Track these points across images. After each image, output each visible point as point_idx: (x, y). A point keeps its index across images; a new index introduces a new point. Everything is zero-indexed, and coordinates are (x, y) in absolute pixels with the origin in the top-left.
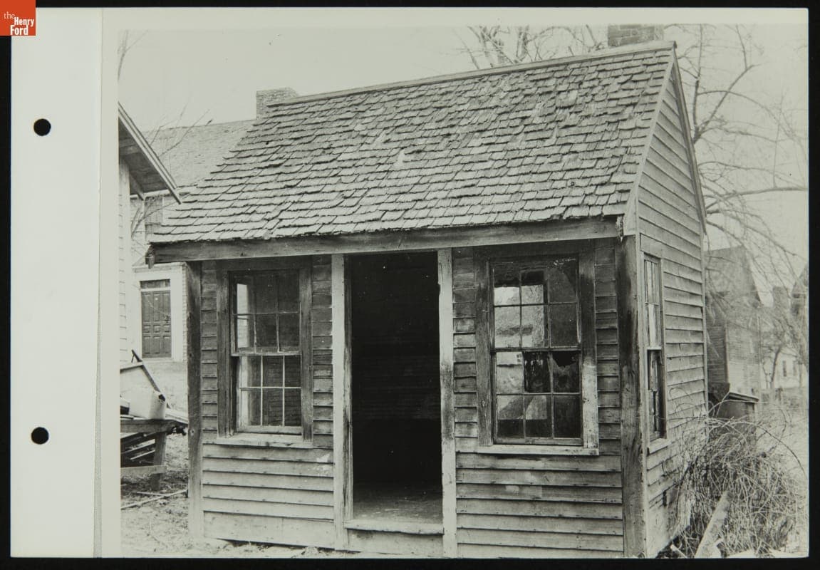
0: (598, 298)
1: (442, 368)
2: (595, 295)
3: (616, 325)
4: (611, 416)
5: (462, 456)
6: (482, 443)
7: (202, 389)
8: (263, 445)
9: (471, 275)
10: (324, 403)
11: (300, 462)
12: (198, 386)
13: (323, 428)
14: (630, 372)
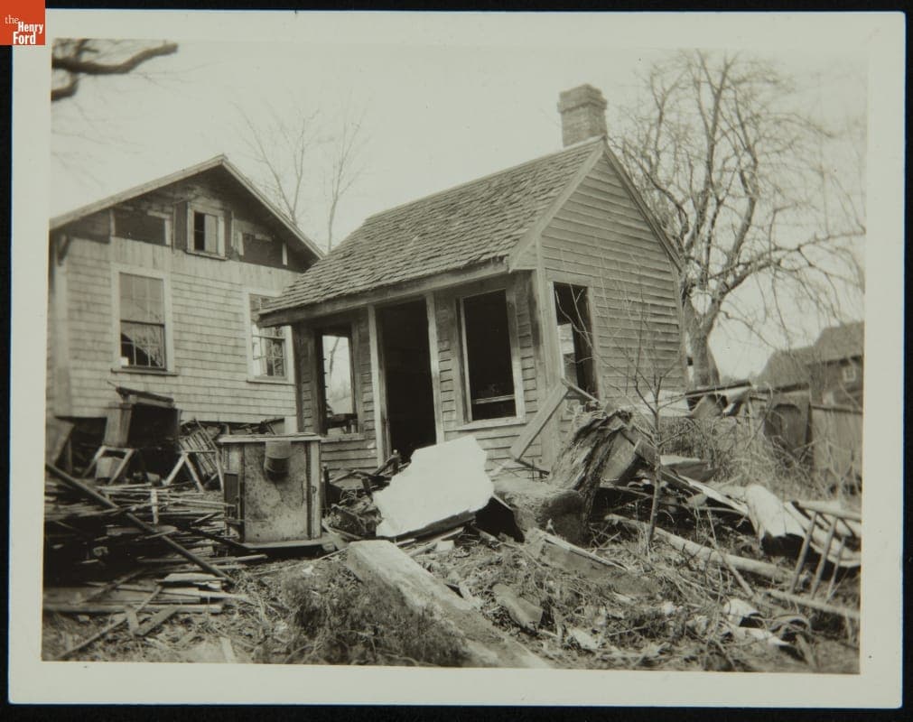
0: (519, 316)
1: (433, 375)
2: (517, 314)
3: (530, 333)
4: (532, 395)
5: (448, 434)
6: (458, 425)
7: (304, 407)
8: (337, 440)
9: (445, 311)
10: (369, 409)
11: (359, 449)
12: (301, 406)
13: (370, 425)
14: (540, 364)
